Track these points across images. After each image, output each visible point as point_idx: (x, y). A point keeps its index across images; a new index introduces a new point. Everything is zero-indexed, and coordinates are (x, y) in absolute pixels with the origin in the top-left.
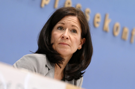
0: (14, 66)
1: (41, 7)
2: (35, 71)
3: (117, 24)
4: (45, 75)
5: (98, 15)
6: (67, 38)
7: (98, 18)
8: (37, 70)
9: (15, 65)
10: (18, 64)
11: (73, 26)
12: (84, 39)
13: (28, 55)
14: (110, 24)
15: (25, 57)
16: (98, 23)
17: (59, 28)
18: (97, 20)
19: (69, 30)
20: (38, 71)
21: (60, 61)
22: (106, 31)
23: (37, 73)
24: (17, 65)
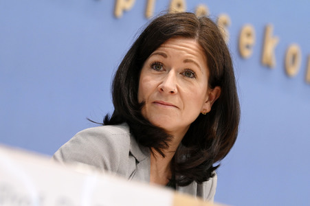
0: (55, 158)
1: (114, 16)
2: (106, 168)
3: (294, 48)
4: (128, 175)
5: (248, 28)
6: (172, 92)
7: (249, 35)
8: (109, 165)
9: (58, 154)
10: (65, 153)
11: (186, 61)
12: (217, 88)
13: (88, 129)
14: (276, 50)
15: (82, 134)
16: (248, 47)
17: (154, 67)
18: (245, 40)
19: (176, 71)
20: (112, 167)
21: (162, 143)
22: (268, 66)
23: (110, 171)
24: (63, 156)
